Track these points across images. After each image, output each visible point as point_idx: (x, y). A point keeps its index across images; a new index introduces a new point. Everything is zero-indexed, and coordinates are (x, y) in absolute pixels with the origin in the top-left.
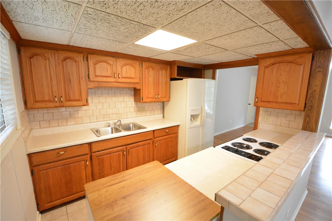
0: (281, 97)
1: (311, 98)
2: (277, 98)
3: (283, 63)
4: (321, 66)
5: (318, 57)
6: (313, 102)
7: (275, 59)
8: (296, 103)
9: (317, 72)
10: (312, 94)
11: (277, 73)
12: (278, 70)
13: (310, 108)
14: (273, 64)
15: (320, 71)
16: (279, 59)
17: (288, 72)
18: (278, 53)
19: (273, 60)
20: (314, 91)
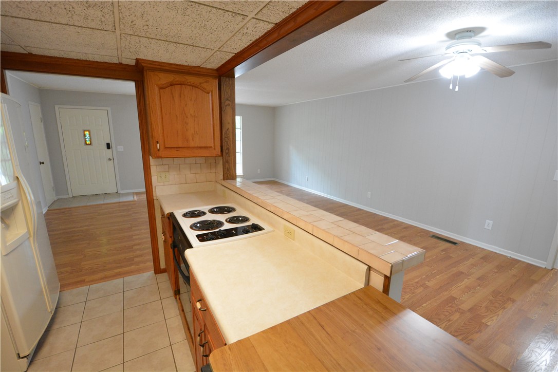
0: (193, 140)
1: (226, 139)
2: (188, 141)
3: (187, 86)
4: (229, 99)
5: (225, 86)
6: (229, 143)
7: (173, 75)
8: (211, 147)
9: (226, 106)
10: (226, 133)
11: (180, 100)
12: (180, 96)
13: (227, 151)
14: (172, 85)
15: (229, 105)
16: (179, 78)
17: (195, 101)
18: (178, 67)
19: (170, 78)
20: (227, 130)
